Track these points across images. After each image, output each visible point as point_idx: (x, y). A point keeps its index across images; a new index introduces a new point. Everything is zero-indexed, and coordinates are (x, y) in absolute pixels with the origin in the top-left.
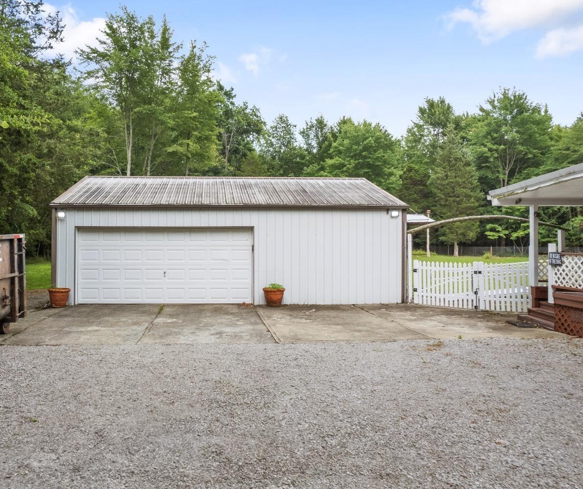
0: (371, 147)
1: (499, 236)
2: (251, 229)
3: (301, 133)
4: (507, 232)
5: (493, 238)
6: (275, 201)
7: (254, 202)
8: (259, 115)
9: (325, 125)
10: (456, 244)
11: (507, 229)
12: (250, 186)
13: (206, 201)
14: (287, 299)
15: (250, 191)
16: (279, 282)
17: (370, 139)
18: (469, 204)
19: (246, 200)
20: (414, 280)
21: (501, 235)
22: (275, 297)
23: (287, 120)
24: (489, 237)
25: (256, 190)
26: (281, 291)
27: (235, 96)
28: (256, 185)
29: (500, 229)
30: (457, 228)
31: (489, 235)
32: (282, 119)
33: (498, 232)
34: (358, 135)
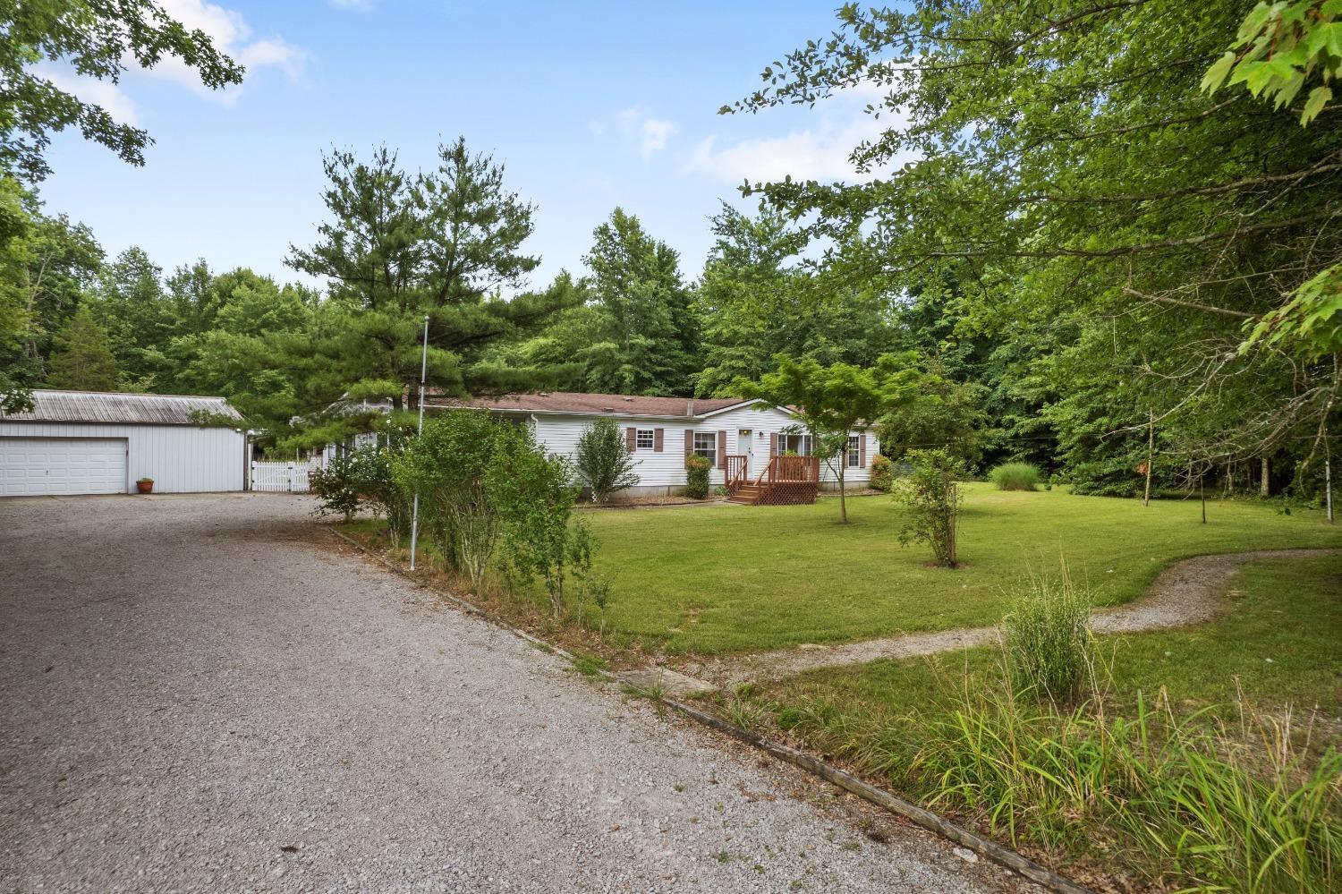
0: (273, 323)
2: (126, 440)
3: (168, 283)
6: (146, 418)
7: (127, 419)
8: (91, 239)
9: (209, 278)
12: (120, 403)
13: (86, 417)
14: (155, 488)
15: (122, 409)
16: (149, 477)
17: (271, 312)
19: (121, 418)
20: (253, 475)
22: (145, 487)
23: (145, 259)
25: (127, 408)
26: (151, 483)
27: (44, 203)
28: (126, 402)
32: (134, 253)
34: (255, 306)
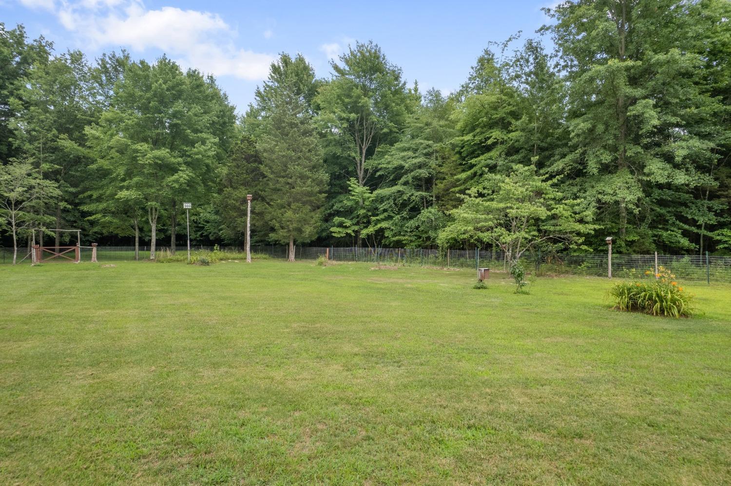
1: (347, 233)
4: (356, 228)
5: (339, 236)
10: (291, 244)
11: (357, 224)
18: (304, 188)
21: (349, 231)
24: (333, 234)
29: (348, 223)
30: (288, 221)
31: (334, 232)
33: (346, 227)
